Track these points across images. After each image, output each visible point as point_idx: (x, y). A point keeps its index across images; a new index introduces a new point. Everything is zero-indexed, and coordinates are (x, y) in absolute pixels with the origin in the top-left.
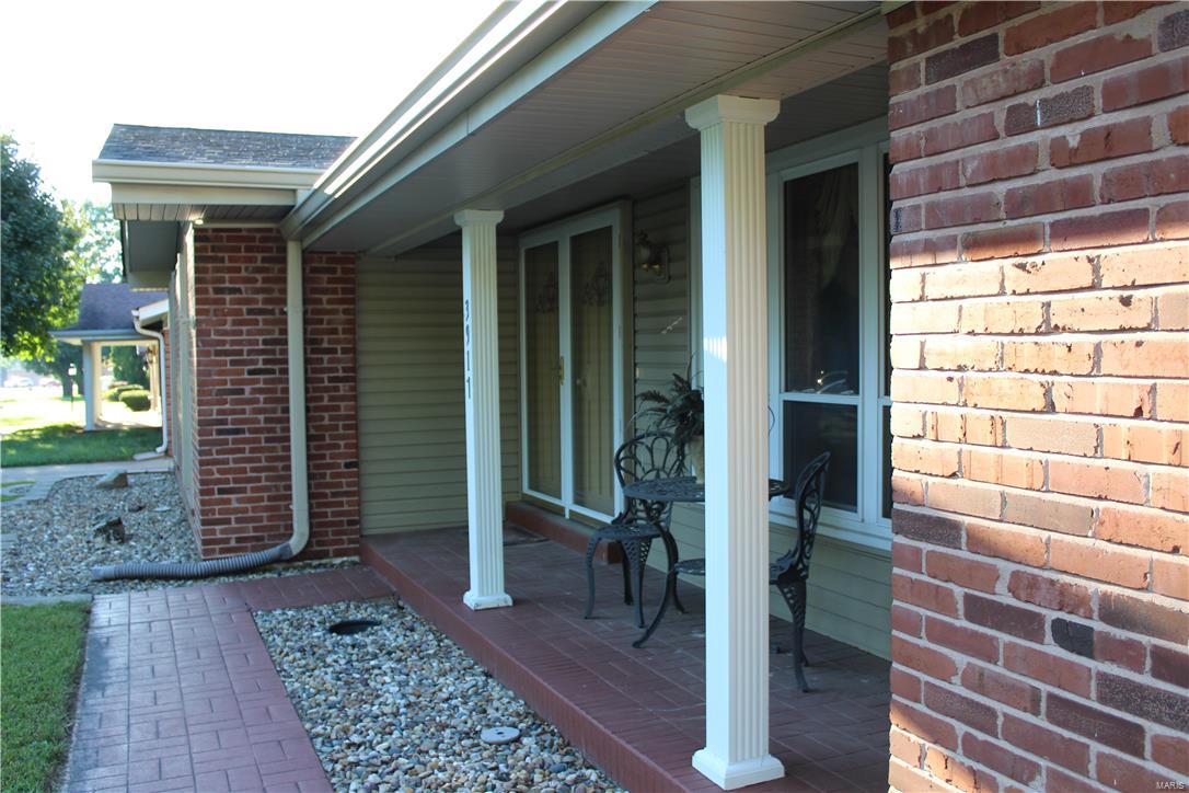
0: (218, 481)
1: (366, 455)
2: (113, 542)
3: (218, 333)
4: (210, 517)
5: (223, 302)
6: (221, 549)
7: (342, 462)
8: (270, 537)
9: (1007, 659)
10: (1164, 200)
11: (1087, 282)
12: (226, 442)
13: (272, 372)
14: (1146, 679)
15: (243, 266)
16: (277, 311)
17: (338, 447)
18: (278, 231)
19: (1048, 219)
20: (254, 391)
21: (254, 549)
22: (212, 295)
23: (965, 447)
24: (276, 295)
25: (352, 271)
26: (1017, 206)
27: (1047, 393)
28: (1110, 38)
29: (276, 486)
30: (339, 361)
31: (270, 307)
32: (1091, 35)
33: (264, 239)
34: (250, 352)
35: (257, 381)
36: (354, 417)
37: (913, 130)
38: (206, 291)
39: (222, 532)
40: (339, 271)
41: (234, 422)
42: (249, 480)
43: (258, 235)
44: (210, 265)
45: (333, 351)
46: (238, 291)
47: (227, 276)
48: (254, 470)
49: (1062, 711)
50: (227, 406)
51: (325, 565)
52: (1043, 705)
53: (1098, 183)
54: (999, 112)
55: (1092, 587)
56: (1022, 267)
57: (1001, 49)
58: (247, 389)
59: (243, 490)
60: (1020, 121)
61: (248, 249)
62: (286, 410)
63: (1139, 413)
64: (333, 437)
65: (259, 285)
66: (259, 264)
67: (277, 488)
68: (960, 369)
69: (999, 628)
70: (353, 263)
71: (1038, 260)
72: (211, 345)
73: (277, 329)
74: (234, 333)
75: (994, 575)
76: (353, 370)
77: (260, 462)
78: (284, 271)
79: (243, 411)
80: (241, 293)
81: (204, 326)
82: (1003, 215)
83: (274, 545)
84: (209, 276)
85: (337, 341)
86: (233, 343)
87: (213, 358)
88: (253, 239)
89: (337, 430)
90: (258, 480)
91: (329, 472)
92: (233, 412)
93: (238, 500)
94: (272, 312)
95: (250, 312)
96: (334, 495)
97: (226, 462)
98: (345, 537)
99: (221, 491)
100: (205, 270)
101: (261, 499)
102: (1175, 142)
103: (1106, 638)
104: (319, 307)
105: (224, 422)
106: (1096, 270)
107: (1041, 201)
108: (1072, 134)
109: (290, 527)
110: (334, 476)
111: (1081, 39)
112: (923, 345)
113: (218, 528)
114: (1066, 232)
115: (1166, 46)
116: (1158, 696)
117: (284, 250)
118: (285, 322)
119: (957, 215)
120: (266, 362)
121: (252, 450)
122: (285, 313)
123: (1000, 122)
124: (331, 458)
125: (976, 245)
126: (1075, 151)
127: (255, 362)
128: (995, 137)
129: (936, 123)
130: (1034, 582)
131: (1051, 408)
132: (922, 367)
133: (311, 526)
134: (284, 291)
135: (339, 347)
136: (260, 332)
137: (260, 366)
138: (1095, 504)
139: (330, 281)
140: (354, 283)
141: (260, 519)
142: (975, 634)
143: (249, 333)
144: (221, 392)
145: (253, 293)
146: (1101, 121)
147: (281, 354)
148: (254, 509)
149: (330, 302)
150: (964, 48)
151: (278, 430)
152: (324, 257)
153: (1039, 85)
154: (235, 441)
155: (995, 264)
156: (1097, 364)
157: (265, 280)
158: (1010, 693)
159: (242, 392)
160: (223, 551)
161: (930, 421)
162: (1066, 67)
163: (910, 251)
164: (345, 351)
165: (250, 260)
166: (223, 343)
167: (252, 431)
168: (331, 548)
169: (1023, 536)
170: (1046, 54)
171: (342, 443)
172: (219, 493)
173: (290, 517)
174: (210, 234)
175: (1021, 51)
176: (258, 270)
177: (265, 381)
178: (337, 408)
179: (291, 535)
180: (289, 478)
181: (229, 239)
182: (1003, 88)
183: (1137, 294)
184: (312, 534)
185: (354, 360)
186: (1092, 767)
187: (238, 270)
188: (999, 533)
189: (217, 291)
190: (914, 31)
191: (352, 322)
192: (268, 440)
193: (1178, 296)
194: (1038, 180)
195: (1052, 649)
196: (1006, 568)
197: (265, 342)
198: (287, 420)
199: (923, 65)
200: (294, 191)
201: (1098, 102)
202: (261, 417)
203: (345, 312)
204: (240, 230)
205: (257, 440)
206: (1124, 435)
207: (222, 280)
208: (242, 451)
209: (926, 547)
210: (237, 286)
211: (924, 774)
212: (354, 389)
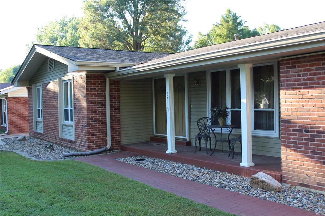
0: (91, 133)
1: (122, 126)
2: (52, 150)
3: (91, 98)
4: (90, 141)
5: (92, 91)
6: (92, 148)
7: (117, 128)
8: (102, 146)
9: (298, 135)
10: (316, 86)
11: (308, 93)
12: (93, 124)
13: (102, 107)
14: (316, 134)
15: (96, 83)
16: (103, 94)
17: (116, 124)
18: (103, 75)
19: (303, 86)
20: (99, 112)
21: (99, 148)
22: (90, 90)
23: (292, 112)
24: (103, 90)
25: (119, 84)
26: (298, 85)
27: (303, 105)
28: (310, 68)
29: (103, 134)
30: (116, 105)
31: (102, 93)
32: (308, 68)
33: (100, 77)
34: (98, 103)
35: (99, 110)
36: (119, 118)
37: (284, 74)
38: (88, 89)
39: (92, 144)
40: (116, 84)
41: (95, 119)
42: (98, 132)
43: (99, 76)
44: (89, 83)
45: (115, 103)
46: (95, 89)
47: (93, 85)
48: (99, 130)
49: (306, 139)
50: (93, 115)
51: (114, 152)
52: (303, 139)
53: (309, 83)
54: (296, 74)
55: (309, 125)
56: (299, 91)
57: (296, 67)
58: (97, 111)
59: (96, 135)
60: (299, 75)
61: (97, 79)
62: (106, 116)
63: (314, 107)
64: (115, 122)
65: (100, 87)
66: (100, 83)
67: (104, 134)
68: (291, 103)
69: (297, 132)
70: (119, 82)
71: (301, 91)
72: (89, 101)
73: (103, 97)
74: (94, 99)
75: (296, 126)
76: (119, 107)
77: (100, 128)
78: (105, 84)
79: (96, 117)
80: (96, 89)
81: (88, 97)
82: (297, 85)
83: (103, 147)
84: (89, 85)
85: (116, 100)
86: (94, 101)
87: (90, 104)
88: (98, 77)
89: (116, 121)
90: (100, 132)
91: (114, 130)
92: (95, 117)
93: (96, 137)
94: (102, 94)
95: (98, 94)
96: (116, 135)
97: (93, 128)
98: (118, 145)
99: (92, 135)
100: (88, 84)
101: (100, 137)
102: (317, 80)
103: (311, 130)
104: (112, 92)
105: (92, 119)
106: (309, 92)
107: (302, 84)
108: (306, 78)
109: (107, 143)
110: (115, 131)
111: (306, 68)
112: (285, 100)
113: (91, 143)
114: (305, 88)
115: (316, 70)
116: (316, 135)
117: (105, 79)
118: (105, 96)
119: (290, 85)
120: (101, 105)
121: (98, 126)
122: (105, 94)
123: (296, 75)
124: (115, 127)
125: (293, 89)
126: (306, 80)
127: (99, 105)
128: (296, 77)
129: (287, 74)
130: (302, 126)
131: (303, 107)
132: (285, 103)
133: (112, 143)
134: (105, 89)
135: (116, 102)
136: (100, 98)
137: (100, 106)
138: (309, 117)
139: (114, 87)
140: (119, 87)
141: (100, 141)
142: (294, 133)
143: (98, 98)
144: (92, 112)
145: (98, 89)
146: (309, 77)
147: (104, 103)
148: (99, 139)
149: (114, 91)
150: (291, 66)
151: (104, 121)
152: (113, 81)
153: (301, 72)
154: (95, 124)
155: (296, 91)
156: (309, 102)
157: (101, 86)
158: (299, 139)
159: (96, 112)
160: (92, 149)
161: (287, 109)
162: (305, 70)
163: (283, 89)
164: (117, 102)
165: (98, 82)
166: (92, 101)
167: (98, 121)
168: (115, 148)
169: (300, 121)
170: (303, 69)
171: (117, 124)
172: (92, 136)
173: (107, 141)
174: (89, 76)
175: (299, 68)
176: (99, 84)
177: (101, 110)
178: (116, 116)
179: (107, 145)
180: (106, 132)
181: (93, 77)
182: (297, 71)
183: (313, 95)
184: (112, 145)
185: (119, 105)
186: (310, 145)
187: (95, 84)
188: (297, 121)
189: (91, 89)
190: (284, 63)
191: (119, 96)
192: (102, 123)
193: (318, 95)
194: (301, 82)
195: (304, 133)
196: (298, 125)
197: (101, 101)
198: (106, 118)
199: (285, 67)
200: (115, 67)
201: (309, 75)
202: (100, 118)
203: (118, 94)
204: (95, 75)
205: (100, 123)
206: (312, 109)
207: (92, 86)
208: (96, 126)
209: (286, 124)
210: (95, 88)
211: (287, 152)
212: (119, 111)
